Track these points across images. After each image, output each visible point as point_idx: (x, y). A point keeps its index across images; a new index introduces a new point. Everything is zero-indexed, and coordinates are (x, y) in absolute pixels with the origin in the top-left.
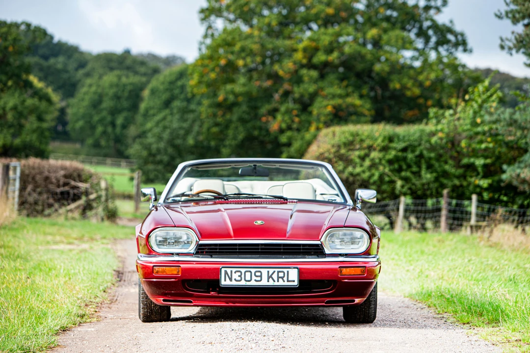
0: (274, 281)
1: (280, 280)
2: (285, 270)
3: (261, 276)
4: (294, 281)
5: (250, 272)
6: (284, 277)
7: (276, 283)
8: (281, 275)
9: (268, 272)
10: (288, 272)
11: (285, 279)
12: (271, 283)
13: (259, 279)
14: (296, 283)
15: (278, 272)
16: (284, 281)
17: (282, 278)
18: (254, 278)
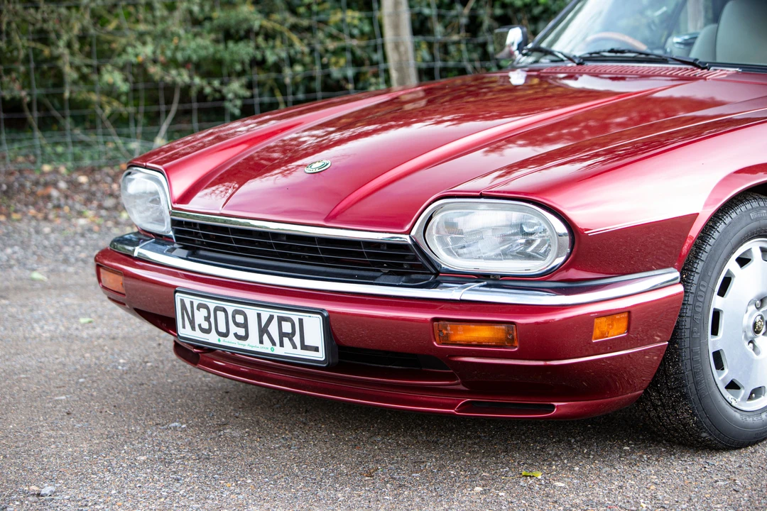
0: (274, 344)
1: (286, 340)
2: (295, 317)
3: (245, 325)
4: (316, 349)
5: (224, 310)
6: (293, 333)
7: (278, 351)
8: (287, 327)
9: (259, 315)
10: (301, 321)
11: (297, 339)
12: (267, 348)
13: (241, 332)
14: (320, 356)
15: (281, 319)
16: (295, 347)
17: (290, 336)
18: (233, 329)
